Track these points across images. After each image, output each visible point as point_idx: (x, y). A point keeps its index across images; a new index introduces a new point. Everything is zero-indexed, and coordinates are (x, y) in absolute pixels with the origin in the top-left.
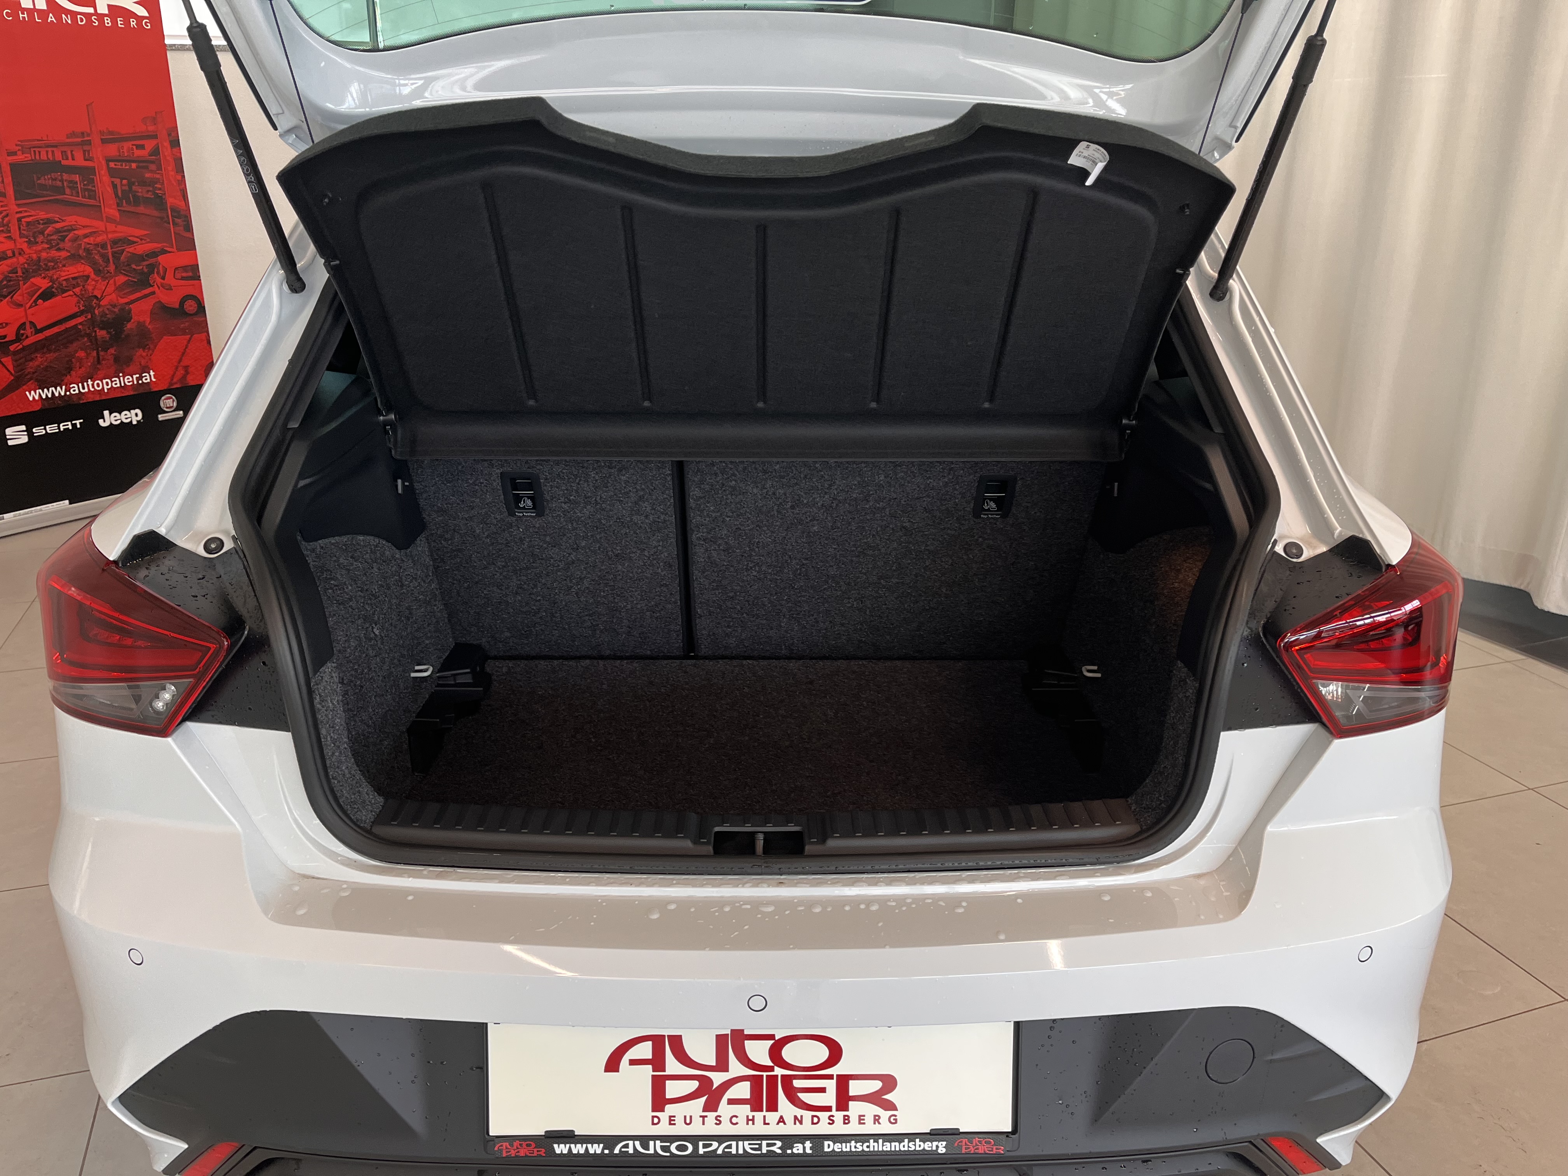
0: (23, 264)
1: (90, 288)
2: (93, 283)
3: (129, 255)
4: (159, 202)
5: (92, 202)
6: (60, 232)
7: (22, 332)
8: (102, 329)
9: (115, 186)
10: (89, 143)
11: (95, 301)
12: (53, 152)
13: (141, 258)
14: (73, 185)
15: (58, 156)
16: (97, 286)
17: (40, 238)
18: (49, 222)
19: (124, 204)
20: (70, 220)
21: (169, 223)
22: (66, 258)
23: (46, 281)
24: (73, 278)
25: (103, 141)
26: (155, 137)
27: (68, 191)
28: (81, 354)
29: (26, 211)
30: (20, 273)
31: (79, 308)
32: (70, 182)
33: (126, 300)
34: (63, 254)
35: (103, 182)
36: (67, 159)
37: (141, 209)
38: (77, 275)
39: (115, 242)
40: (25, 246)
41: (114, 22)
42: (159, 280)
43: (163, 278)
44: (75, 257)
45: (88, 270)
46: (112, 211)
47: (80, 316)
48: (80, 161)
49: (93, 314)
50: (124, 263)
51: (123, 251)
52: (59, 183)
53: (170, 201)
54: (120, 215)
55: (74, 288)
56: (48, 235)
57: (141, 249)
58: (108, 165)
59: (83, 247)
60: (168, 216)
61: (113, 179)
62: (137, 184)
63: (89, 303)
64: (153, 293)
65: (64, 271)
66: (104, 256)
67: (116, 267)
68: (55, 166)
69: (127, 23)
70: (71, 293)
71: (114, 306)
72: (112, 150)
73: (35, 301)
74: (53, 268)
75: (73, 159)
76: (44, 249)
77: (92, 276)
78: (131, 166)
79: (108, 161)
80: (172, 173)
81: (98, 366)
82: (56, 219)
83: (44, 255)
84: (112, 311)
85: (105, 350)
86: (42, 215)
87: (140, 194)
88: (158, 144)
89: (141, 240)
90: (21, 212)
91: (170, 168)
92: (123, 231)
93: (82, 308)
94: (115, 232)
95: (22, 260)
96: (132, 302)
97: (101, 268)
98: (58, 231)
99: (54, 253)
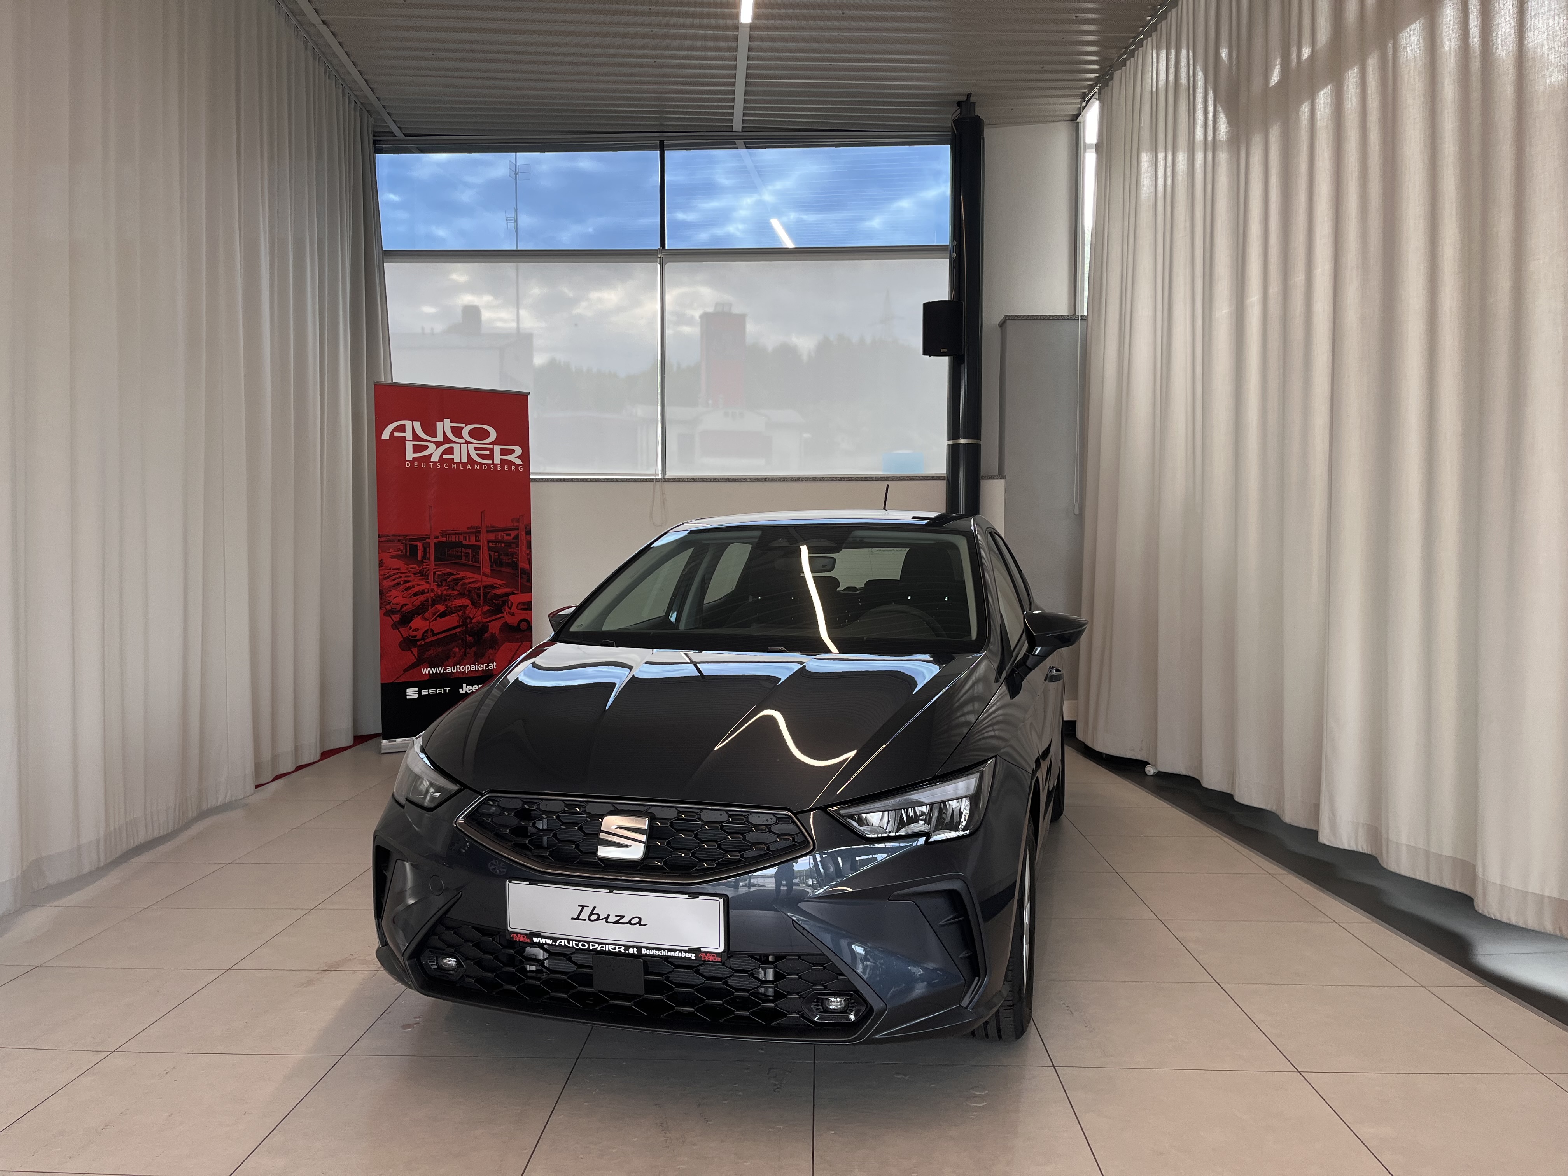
0: (432, 597)
1: (467, 612)
2: (470, 609)
3: (493, 594)
4: (514, 565)
5: (476, 564)
6: (456, 580)
7: (425, 634)
8: (470, 636)
9: (490, 556)
10: (479, 532)
11: (469, 620)
12: (459, 536)
13: (498, 597)
14: (467, 555)
15: (461, 539)
16: (471, 611)
17: (444, 583)
18: (451, 574)
19: (494, 566)
20: (462, 574)
21: (518, 577)
22: (458, 594)
23: (444, 607)
24: (459, 606)
25: (487, 531)
26: (518, 529)
27: (464, 558)
28: (456, 650)
29: (438, 568)
30: (430, 602)
31: (459, 623)
32: (467, 553)
33: (487, 620)
34: (456, 593)
35: (484, 553)
36: (466, 540)
37: (503, 569)
38: (461, 604)
39: (485, 587)
40: (435, 588)
41: (503, 468)
42: (507, 609)
43: (510, 608)
44: (461, 595)
45: (467, 602)
46: (487, 570)
47: (459, 628)
48: (473, 542)
49: (466, 627)
50: (489, 598)
51: (490, 592)
52: (459, 554)
53: (521, 565)
54: (491, 572)
55: (458, 611)
56: (449, 581)
57: (499, 592)
58: (488, 544)
59: (467, 589)
60: (518, 574)
61: (490, 552)
62: (503, 555)
63: (465, 620)
64: (503, 617)
65: (455, 602)
66: (479, 596)
67: (484, 601)
68: (459, 545)
69: (510, 468)
70: (456, 614)
71: (480, 623)
72: (492, 536)
73: (436, 619)
74: (449, 600)
75: (469, 541)
76: (445, 589)
77: (470, 605)
78: (501, 545)
79: (489, 542)
80: (525, 550)
81: (465, 657)
82: (455, 573)
83: (445, 592)
84: (478, 626)
85: (470, 648)
86: (448, 571)
87: (504, 561)
88: (518, 533)
89: (501, 586)
90: (436, 569)
91: (523, 547)
92: (492, 581)
93: (461, 623)
94: (486, 581)
95: (432, 595)
96: (490, 621)
97: (475, 601)
98: (455, 579)
99: (451, 592)
